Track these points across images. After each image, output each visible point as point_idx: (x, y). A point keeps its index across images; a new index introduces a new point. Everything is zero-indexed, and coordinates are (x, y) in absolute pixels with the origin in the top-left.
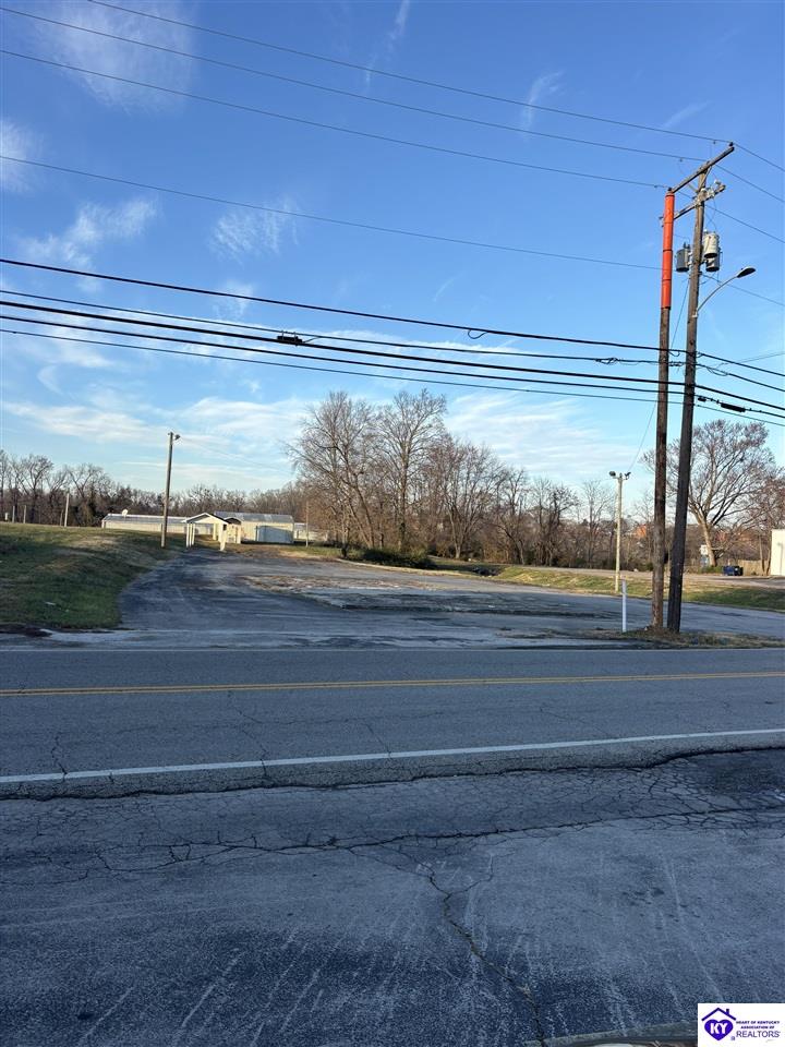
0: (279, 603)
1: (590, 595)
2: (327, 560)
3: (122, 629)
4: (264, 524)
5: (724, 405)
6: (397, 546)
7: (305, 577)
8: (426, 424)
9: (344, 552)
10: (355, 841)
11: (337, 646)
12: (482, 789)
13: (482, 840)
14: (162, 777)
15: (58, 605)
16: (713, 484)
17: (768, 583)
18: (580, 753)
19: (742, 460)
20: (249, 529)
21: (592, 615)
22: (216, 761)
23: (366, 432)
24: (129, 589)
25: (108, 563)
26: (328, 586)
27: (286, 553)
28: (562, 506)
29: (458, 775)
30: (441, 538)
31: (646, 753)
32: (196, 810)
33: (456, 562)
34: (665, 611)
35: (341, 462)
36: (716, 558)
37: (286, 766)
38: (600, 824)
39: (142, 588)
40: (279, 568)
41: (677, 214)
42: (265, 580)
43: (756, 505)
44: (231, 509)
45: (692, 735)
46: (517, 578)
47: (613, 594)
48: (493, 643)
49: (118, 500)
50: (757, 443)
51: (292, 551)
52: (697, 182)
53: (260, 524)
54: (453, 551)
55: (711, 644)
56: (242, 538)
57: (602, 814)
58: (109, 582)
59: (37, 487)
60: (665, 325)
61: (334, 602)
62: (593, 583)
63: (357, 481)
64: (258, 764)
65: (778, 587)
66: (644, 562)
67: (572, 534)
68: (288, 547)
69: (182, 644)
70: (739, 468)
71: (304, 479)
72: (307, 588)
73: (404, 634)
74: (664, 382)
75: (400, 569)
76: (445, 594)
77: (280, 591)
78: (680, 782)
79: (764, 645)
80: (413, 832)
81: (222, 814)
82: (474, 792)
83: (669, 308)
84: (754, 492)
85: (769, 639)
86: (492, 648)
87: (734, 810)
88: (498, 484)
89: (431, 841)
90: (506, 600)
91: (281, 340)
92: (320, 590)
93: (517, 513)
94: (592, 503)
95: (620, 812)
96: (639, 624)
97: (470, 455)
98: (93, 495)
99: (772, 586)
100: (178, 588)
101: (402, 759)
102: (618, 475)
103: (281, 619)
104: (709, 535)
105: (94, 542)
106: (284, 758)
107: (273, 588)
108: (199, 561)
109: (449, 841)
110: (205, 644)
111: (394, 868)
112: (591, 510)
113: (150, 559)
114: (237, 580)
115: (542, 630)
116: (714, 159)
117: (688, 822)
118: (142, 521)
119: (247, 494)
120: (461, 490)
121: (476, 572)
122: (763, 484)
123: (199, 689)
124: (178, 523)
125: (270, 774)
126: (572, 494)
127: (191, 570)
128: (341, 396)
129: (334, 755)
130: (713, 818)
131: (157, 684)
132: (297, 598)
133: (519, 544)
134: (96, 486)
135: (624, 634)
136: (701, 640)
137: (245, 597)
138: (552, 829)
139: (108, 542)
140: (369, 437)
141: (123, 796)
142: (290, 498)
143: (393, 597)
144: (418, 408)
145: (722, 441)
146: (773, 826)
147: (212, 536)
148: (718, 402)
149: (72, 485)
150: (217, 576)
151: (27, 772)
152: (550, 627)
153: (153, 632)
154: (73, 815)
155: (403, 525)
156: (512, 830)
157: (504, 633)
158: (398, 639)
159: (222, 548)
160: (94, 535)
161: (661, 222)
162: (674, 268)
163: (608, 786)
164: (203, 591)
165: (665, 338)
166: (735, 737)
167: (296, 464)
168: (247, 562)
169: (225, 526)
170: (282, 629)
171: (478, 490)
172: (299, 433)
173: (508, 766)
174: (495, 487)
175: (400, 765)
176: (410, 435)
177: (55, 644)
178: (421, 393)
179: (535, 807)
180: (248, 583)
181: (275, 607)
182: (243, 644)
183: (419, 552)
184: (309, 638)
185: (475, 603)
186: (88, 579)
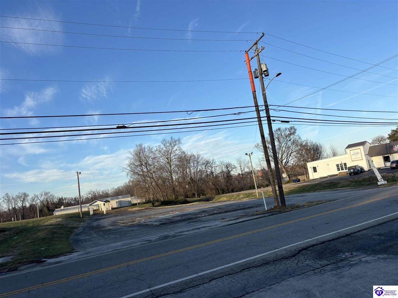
1: (249, 200)
2: (147, 209)
3: (75, 252)
4: (119, 200)
5: (282, 122)
6: (173, 197)
7: (141, 217)
8: (174, 149)
9: (153, 204)
11: (163, 240)
12: (236, 279)
15: (46, 249)
16: (282, 151)
17: (310, 182)
19: (290, 140)
20: (114, 203)
21: (252, 207)
23: (153, 157)
24: (72, 236)
25: (61, 228)
26: (151, 218)
27: (130, 210)
28: (230, 170)
29: (226, 276)
30: (189, 191)
31: (291, 251)
33: (196, 199)
34: (279, 200)
35: (145, 170)
36: (289, 178)
37: (160, 288)
38: (284, 281)
39: (77, 235)
41: (250, 59)
42: (126, 221)
43: (299, 155)
44: (105, 197)
45: (305, 241)
46: (220, 200)
47: (257, 198)
48: (221, 225)
49: (58, 203)
50: (294, 133)
51: (132, 208)
52: (254, 48)
53: (117, 200)
54: (194, 195)
55: (298, 207)
56: (111, 207)
57: (284, 278)
58: (64, 235)
59: (24, 205)
60: (255, 98)
61: (155, 224)
62: (248, 195)
63: (152, 176)
64: (148, 290)
65: (314, 183)
66: (264, 184)
67: (236, 179)
68: (130, 207)
69: (101, 252)
70: (289, 143)
71: (132, 179)
72: (143, 221)
73: (185, 229)
74: (259, 117)
75: (176, 206)
76: (197, 211)
77: (132, 224)
78: (307, 259)
79: (317, 204)
82: (234, 281)
83: (255, 91)
84: (297, 151)
85: (318, 201)
86: (221, 227)
87: (329, 264)
88: (205, 166)
90: (219, 208)
91: (118, 128)
92: (148, 220)
93: (215, 175)
94: (240, 166)
95: (290, 275)
96: (270, 207)
97: (193, 157)
98: (48, 203)
99: (312, 183)
100: (92, 232)
101: (203, 275)
102: (248, 154)
103: (137, 234)
104: (285, 169)
105: (53, 221)
106: (158, 285)
107: (129, 223)
108: (97, 220)
110: (110, 250)
112: (241, 169)
113: (77, 223)
114: (114, 224)
115: (237, 216)
116: (258, 39)
117: (315, 273)
118: (70, 209)
119: (110, 190)
120: (192, 171)
121: (205, 201)
122: (299, 148)
123: (115, 267)
124: (85, 207)
125: (154, 293)
126: (233, 164)
127: (95, 224)
128: (140, 145)
129: (176, 280)
130: (323, 269)
131: (97, 269)
132: (140, 225)
133: (218, 187)
134: (49, 200)
135: (266, 211)
136: (294, 207)
137: (119, 229)
138: (268, 287)
139: (59, 220)
140: (154, 158)
142: (127, 188)
143: (177, 216)
144: (170, 144)
145: (282, 135)
146: (345, 267)
147: (99, 209)
148: (279, 121)
149: (38, 201)
150: (106, 224)
152: (239, 215)
153: (88, 250)
155: (174, 189)
156: (253, 292)
157: (223, 220)
158: (185, 231)
159: (105, 213)
160: (53, 218)
161: (246, 63)
162: (254, 77)
163: (282, 266)
164: (102, 230)
165: (256, 102)
167: (128, 174)
168: (116, 216)
169: (104, 204)
170: (139, 238)
171: (198, 170)
172: (127, 162)
173: (243, 268)
174: (205, 167)
175: (203, 278)
176: (169, 154)
177: (50, 264)
178: (170, 138)
179: (258, 281)
180: (119, 224)
181: (133, 230)
182: (126, 247)
183: (181, 198)
184: (151, 239)
185: (209, 212)
186: (55, 236)
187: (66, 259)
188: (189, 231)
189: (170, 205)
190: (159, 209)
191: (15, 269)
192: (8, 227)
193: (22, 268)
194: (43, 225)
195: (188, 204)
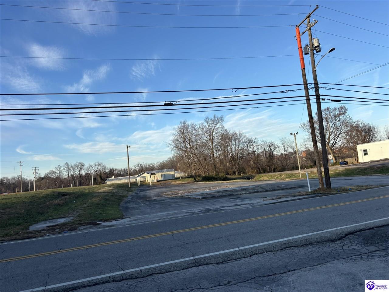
0: (177, 200)
1: (291, 180)
2: (189, 183)
3: (125, 218)
4: (164, 173)
5: (332, 101)
6: (214, 174)
7: (183, 190)
8: (217, 127)
9: (195, 179)
10: (237, 281)
11: (205, 213)
12: (278, 256)
13: (284, 275)
14: (158, 268)
15: (100, 213)
16: (330, 131)
17: (360, 165)
18: (311, 238)
19: (339, 121)
20: (159, 176)
21: (295, 188)
22: (176, 259)
23: (196, 134)
24: (122, 204)
25: (113, 196)
26: (193, 192)
27: (174, 183)
28: (273, 149)
29: (267, 252)
30: (229, 168)
31: (336, 234)
32: (175, 278)
33: (237, 176)
34: (324, 182)
35: (188, 146)
36: (336, 160)
37: (202, 258)
38: (328, 263)
39: (126, 203)
40: (173, 188)
41: (301, 34)
42: (169, 193)
43: (348, 137)
44: (151, 170)
45: (352, 225)
46: (261, 179)
47: (299, 179)
48: (262, 203)
49: (110, 173)
50: (344, 113)
51: (176, 181)
52: (306, 22)
53: (162, 173)
54: (234, 172)
55: (345, 191)
56: (157, 180)
57: (328, 260)
58: (115, 203)
59: (80, 173)
60: (304, 75)
61: (197, 197)
62: (291, 176)
63: (195, 152)
64: (192, 258)
65: (364, 166)
66: (308, 165)
67: (278, 159)
68: (174, 180)
69: (148, 220)
70: (338, 124)
71: (176, 154)
72: (185, 194)
73: (227, 205)
74: (308, 96)
75: (217, 182)
76: (238, 188)
77: (176, 196)
78: (353, 243)
79: (367, 189)
80: (257, 275)
81: (185, 278)
82: (275, 258)
83: (304, 68)
84: (346, 132)
85: (367, 186)
86: (262, 205)
87: (378, 251)
89: (266, 278)
90: (260, 187)
91: (165, 105)
92: (191, 194)
93: (256, 154)
94: (284, 146)
95: (334, 258)
96: (314, 188)
97: (235, 136)
98: (101, 173)
99: (362, 166)
100: (140, 201)
101: (244, 249)
102: (293, 134)
103: (181, 206)
104: (332, 151)
105: (105, 189)
106: (200, 255)
107: (173, 195)
108: (144, 190)
109: (272, 277)
110: (156, 219)
111: (256, 289)
112: (284, 149)
113: (127, 192)
114: (159, 195)
115: (278, 196)
116: (311, 12)
117: (362, 258)
118: (119, 179)
119: (155, 163)
120: (234, 149)
121: (245, 179)
122: (349, 128)
123: (161, 235)
124: (133, 178)
125: (197, 261)
126: (276, 144)
127: (142, 194)
128: (184, 123)
129: (218, 251)
130: (371, 255)
131: (145, 235)
132: (183, 198)
133: (259, 166)
134: (101, 170)
135: (310, 192)
136: (341, 190)
137: (164, 200)
138: (310, 267)
139: (111, 188)
140: (197, 135)
141: (147, 276)
142: (171, 162)
143: (218, 192)
144: (213, 122)
145: (330, 115)
147: (146, 181)
148: (330, 100)
149: (93, 171)
150: (152, 195)
151: (111, 272)
152: (281, 194)
153: (136, 217)
154: (131, 285)
155: (215, 165)
156: (295, 270)
157: (265, 199)
158: (226, 207)
159: (151, 184)
160: (105, 187)
161: (296, 38)
162: (304, 54)
163: (326, 248)
164: (149, 200)
165: (305, 80)
166: (369, 223)
167: (172, 149)
168: (161, 188)
169: (150, 176)
170: (182, 209)
171: (240, 148)
172: (172, 138)
173: (285, 246)
174: (247, 146)
175: (244, 251)
176: (212, 132)
177: (104, 227)
178: (213, 116)
179: (300, 260)
180: (163, 195)
181: (176, 202)
182: (171, 217)
183: (222, 175)
184: (194, 211)
185: (250, 190)
186: (107, 202)
187: (118, 223)
188: (230, 206)
189: (211, 181)
190: (200, 184)
191: (75, 229)
192: (68, 192)
193: (80, 228)
194: (97, 192)
195: (228, 181)
